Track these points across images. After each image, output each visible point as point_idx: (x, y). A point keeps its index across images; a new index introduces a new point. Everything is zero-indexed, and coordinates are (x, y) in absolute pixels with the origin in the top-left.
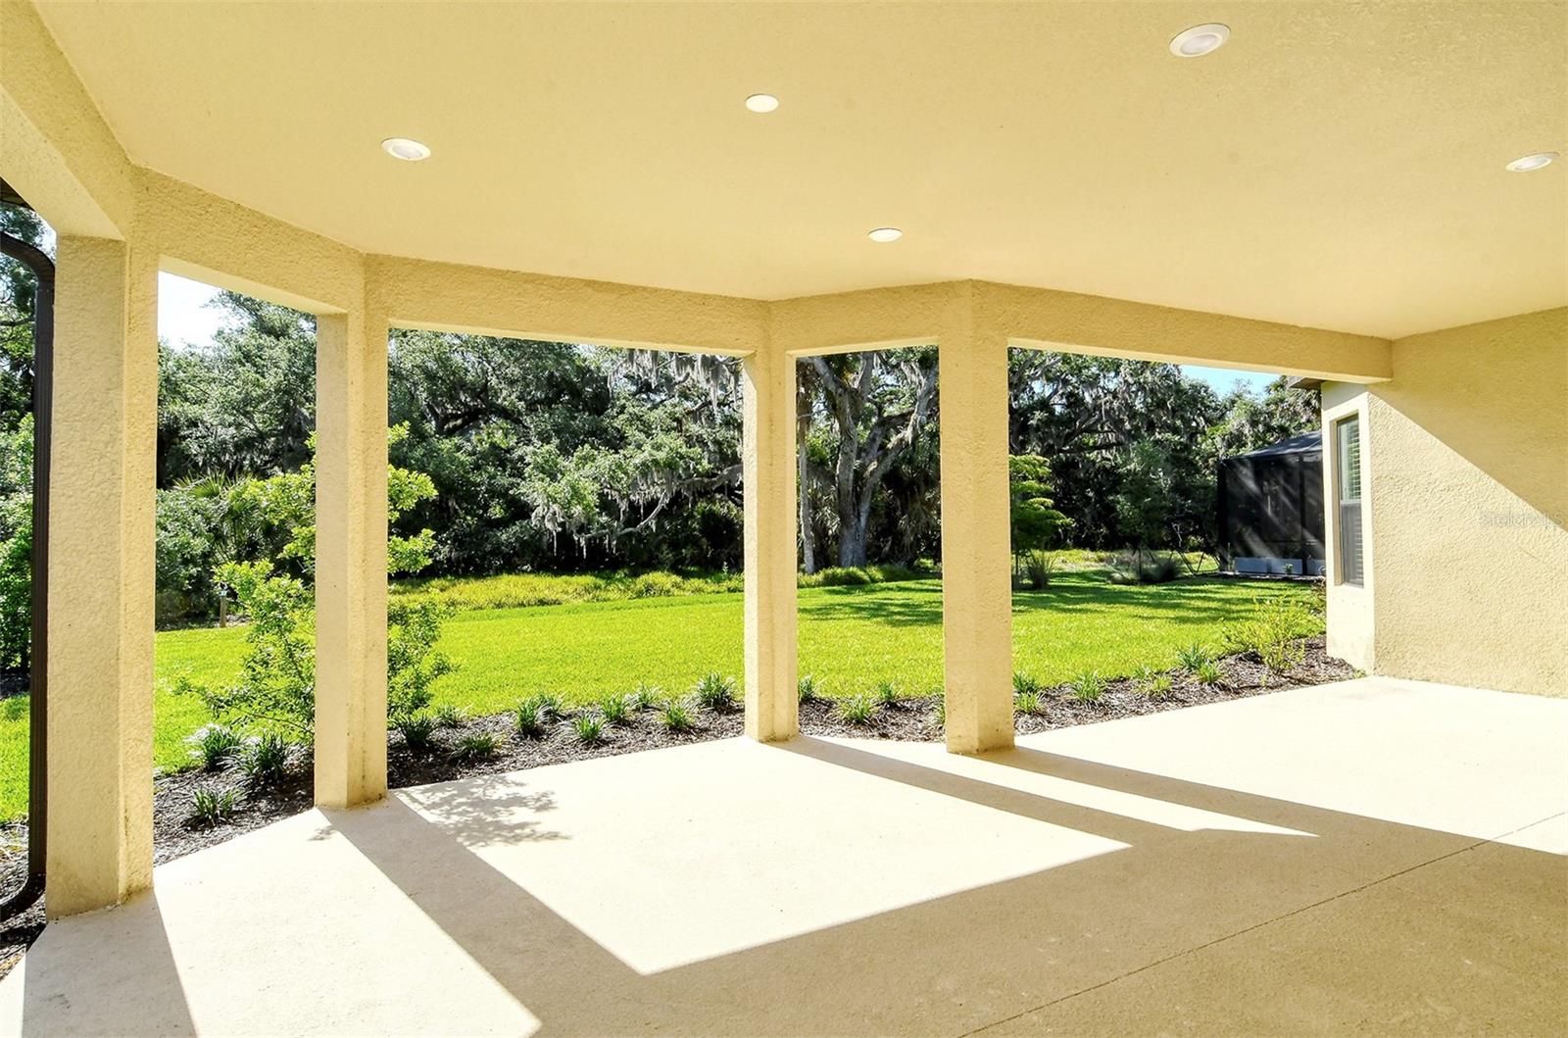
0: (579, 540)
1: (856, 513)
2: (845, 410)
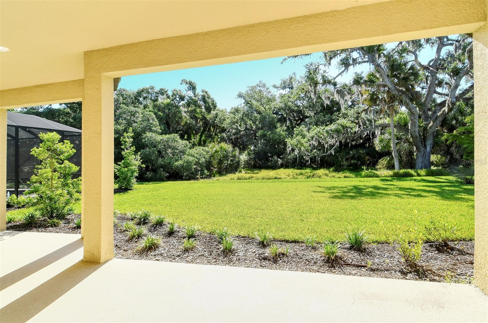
0: (306, 158)
1: (423, 145)
2: (406, 101)
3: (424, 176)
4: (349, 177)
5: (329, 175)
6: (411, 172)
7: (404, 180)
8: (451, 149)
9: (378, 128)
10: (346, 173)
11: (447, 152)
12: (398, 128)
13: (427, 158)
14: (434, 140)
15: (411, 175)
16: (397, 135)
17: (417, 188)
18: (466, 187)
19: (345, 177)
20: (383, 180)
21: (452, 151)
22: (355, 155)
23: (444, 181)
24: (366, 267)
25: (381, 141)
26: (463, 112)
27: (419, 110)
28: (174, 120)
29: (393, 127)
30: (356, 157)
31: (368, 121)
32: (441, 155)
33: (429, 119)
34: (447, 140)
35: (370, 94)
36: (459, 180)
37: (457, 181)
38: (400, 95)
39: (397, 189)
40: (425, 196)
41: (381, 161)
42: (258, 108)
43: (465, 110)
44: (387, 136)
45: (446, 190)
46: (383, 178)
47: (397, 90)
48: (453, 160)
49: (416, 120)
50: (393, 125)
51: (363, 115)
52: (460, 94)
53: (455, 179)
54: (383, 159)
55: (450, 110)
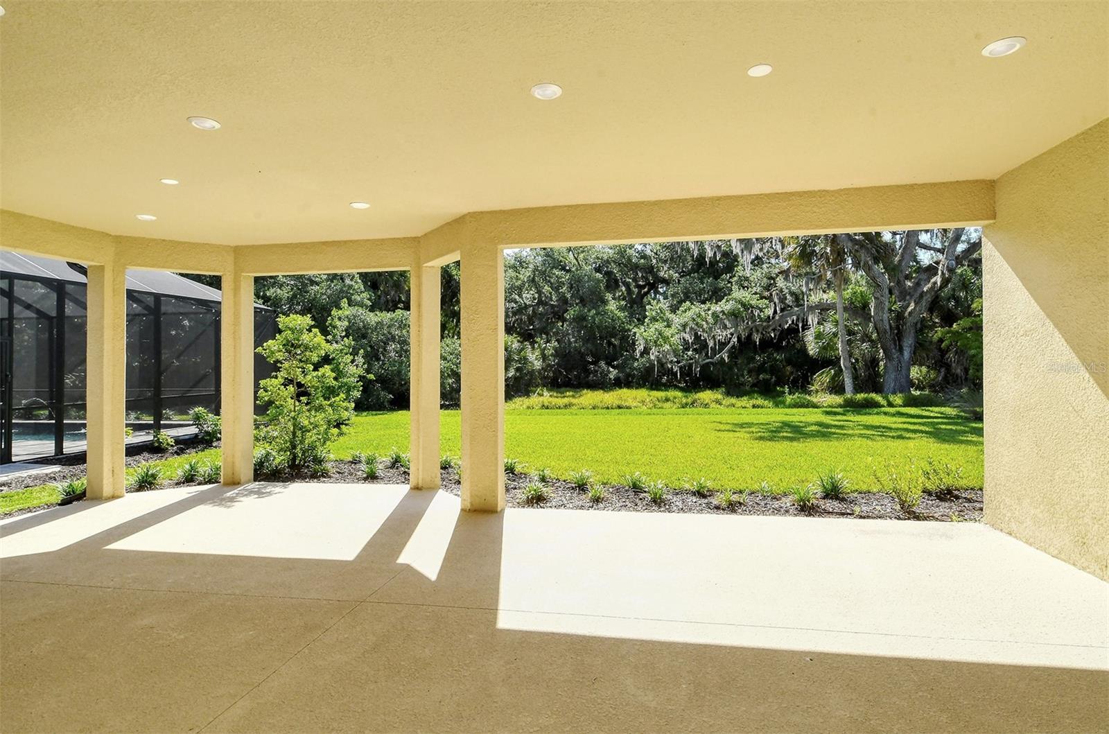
0: (672, 368)
1: (898, 347)
2: (866, 263)
3: (900, 406)
4: (762, 407)
5: (724, 402)
6: (876, 399)
7: (865, 414)
8: (947, 356)
9: (813, 313)
10: (756, 399)
11: (940, 363)
12: (850, 312)
13: (904, 372)
14: (917, 337)
15: (876, 405)
16: (848, 326)
17: (894, 426)
18: (974, 425)
19: (754, 406)
20: (828, 413)
21: (949, 360)
22: (765, 362)
23: (936, 415)
24: (853, 514)
25: (819, 336)
26: (968, 285)
27: (889, 279)
28: (390, 279)
29: (842, 310)
30: (768, 368)
31: (791, 296)
32: (928, 367)
33: (908, 297)
34: (941, 340)
35: (799, 245)
36: (963, 414)
37: (958, 417)
38: (857, 251)
39: (861, 427)
40: (909, 438)
41: (818, 376)
42: (563, 259)
43: (972, 281)
44: (829, 328)
45: (941, 428)
46: (828, 410)
47: (851, 240)
48: (951, 378)
49: (884, 299)
50: (841, 306)
51: (781, 282)
52: (963, 251)
53: (955, 413)
54: (823, 373)
55: (946, 282)
